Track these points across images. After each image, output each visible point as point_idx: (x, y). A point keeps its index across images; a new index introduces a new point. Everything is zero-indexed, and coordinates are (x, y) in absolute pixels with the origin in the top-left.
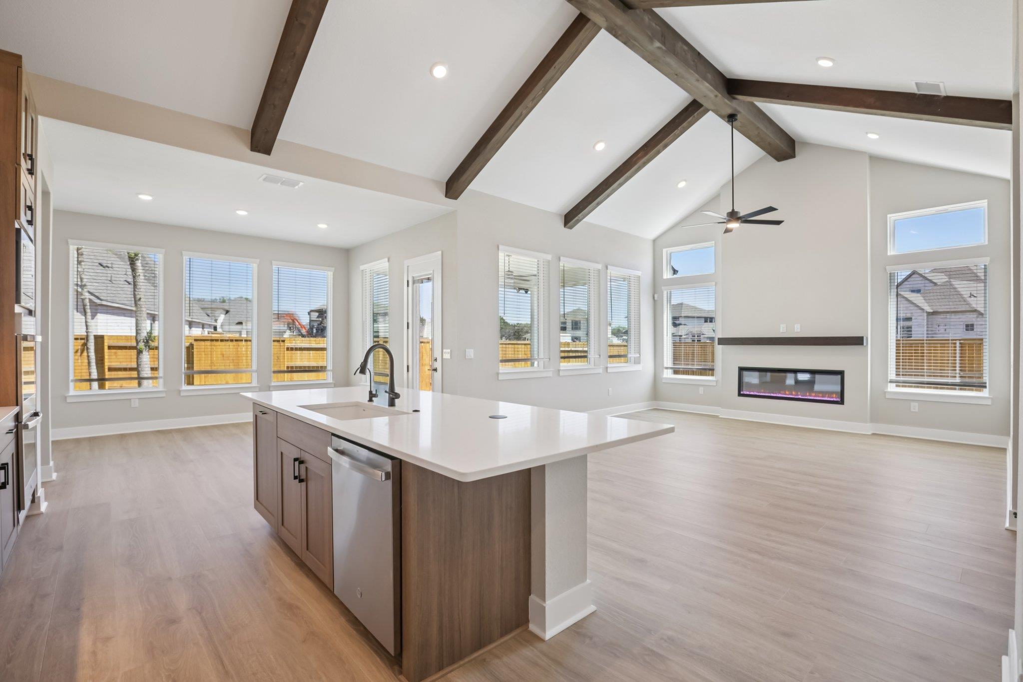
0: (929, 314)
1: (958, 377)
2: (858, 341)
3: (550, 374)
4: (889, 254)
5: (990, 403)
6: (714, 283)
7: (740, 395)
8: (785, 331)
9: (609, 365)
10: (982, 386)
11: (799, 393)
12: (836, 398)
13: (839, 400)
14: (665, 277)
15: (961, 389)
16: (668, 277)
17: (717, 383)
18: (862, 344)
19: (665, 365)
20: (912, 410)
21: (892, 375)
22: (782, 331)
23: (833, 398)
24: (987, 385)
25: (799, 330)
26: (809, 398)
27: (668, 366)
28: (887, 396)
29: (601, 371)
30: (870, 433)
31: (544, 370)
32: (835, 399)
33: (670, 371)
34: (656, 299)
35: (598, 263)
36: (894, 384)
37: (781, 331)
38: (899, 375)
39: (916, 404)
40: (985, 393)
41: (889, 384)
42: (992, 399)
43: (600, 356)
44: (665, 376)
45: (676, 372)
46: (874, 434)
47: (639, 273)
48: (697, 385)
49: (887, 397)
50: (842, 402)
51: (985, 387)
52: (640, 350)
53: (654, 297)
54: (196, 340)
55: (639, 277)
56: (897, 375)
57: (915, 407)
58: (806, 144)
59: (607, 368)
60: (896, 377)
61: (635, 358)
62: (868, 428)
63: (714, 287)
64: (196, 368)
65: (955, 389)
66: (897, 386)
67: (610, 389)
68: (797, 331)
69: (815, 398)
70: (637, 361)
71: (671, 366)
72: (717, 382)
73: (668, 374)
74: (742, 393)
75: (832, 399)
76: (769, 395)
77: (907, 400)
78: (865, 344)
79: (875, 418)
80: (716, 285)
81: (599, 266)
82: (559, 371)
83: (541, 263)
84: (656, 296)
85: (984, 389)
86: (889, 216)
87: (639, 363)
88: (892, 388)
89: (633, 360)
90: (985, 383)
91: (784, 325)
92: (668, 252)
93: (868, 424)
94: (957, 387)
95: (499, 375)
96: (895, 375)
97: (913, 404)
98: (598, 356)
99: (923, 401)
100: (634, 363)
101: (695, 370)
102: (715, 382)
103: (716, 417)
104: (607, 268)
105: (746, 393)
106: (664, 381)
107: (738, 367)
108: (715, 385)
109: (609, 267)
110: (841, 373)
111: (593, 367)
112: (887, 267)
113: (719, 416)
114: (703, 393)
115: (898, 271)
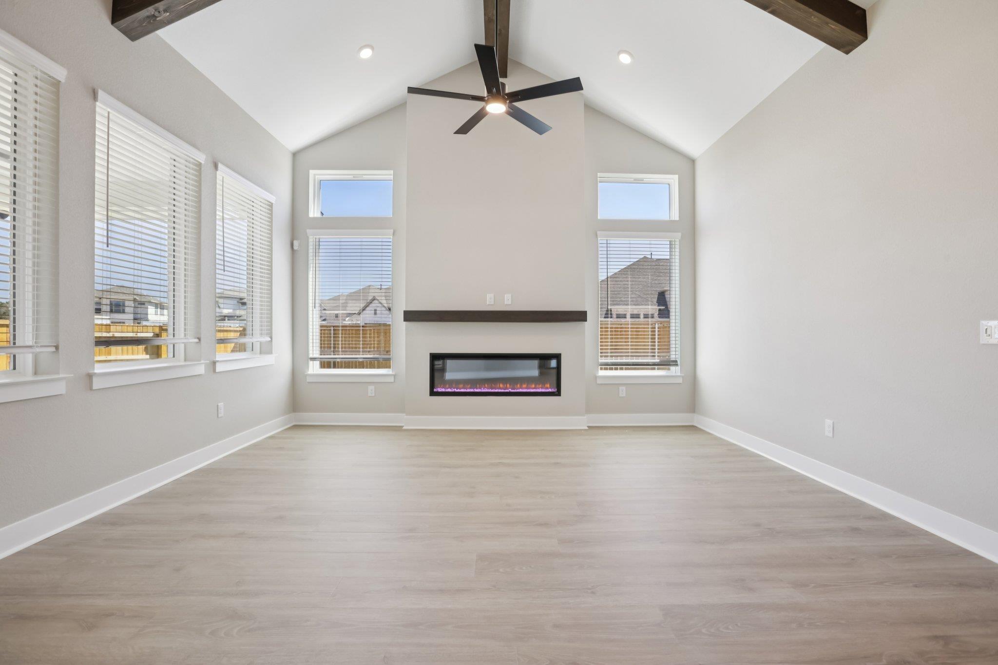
2: (581, 316)
4: (599, 217)
5: (681, 383)
6: (392, 231)
7: (433, 393)
8: (493, 303)
9: (218, 358)
10: (674, 363)
11: (508, 386)
12: (550, 388)
13: (554, 390)
14: (311, 215)
16: (318, 216)
17: (395, 378)
18: (585, 320)
19: (311, 356)
20: (621, 395)
23: (547, 388)
24: (679, 363)
25: (510, 303)
26: (521, 390)
27: (315, 356)
28: (599, 382)
29: (201, 369)
30: (586, 427)
31: (38, 377)
32: (550, 390)
33: (317, 364)
34: (295, 248)
35: (199, 148)
36: (603, 368)
37: (488, 303)
39: (624, 388)
40: (677, 371)
41: (599, 366)
42: (683, 377)
43: (199, 339)
44: (310, 371)
45: (325, 364)
46: (590, 427)
47: (272, 198)
48: (363, 383)
49: (598, 384)
50: (558, 393)
51: (677, 365)
52: (271, 330)
53: (292, 245)
55: (272, 205)
57: (623, 391)
61: (261, 343)
62: (584, 422)
63: (392, 237)
65: (654, 369)
66: (605, 369)
67: (221, 405)
68: (508, 304)
69: (529, 391)
70: (266, 349)
71: (318, 357)
72: (395, 376)
73: (314, 368)
74: (435, 390)
75: (547, 391)
76: (472, 390)
77: (614, 384)
79: (590, 408)
80: (394, 235)
81: (201, 158)
84: (296, 243)
86: (598, 175)
87: (270, 352)
88: (602, 372)
89: (257, 347)
91: (492, 295)
92: (317, 179)
93: (584, 417)
94: (656, 367)
97: (621, 388)
98: (197, 340)
99: (630, 384)
100: (261, 353)
101: (361, 360)
102: (393, 377)
103: (398, 429)
104: (216, 167)
105: (440, 390)
106: (309, 380)
107: (430, 354)
108: (393, 381)
109: (220, 166)
110: (558, 357)
111: (183, 363)
112: (598, 232)
113: (403, 426)
114: (373, 395)
115: (608, 239)
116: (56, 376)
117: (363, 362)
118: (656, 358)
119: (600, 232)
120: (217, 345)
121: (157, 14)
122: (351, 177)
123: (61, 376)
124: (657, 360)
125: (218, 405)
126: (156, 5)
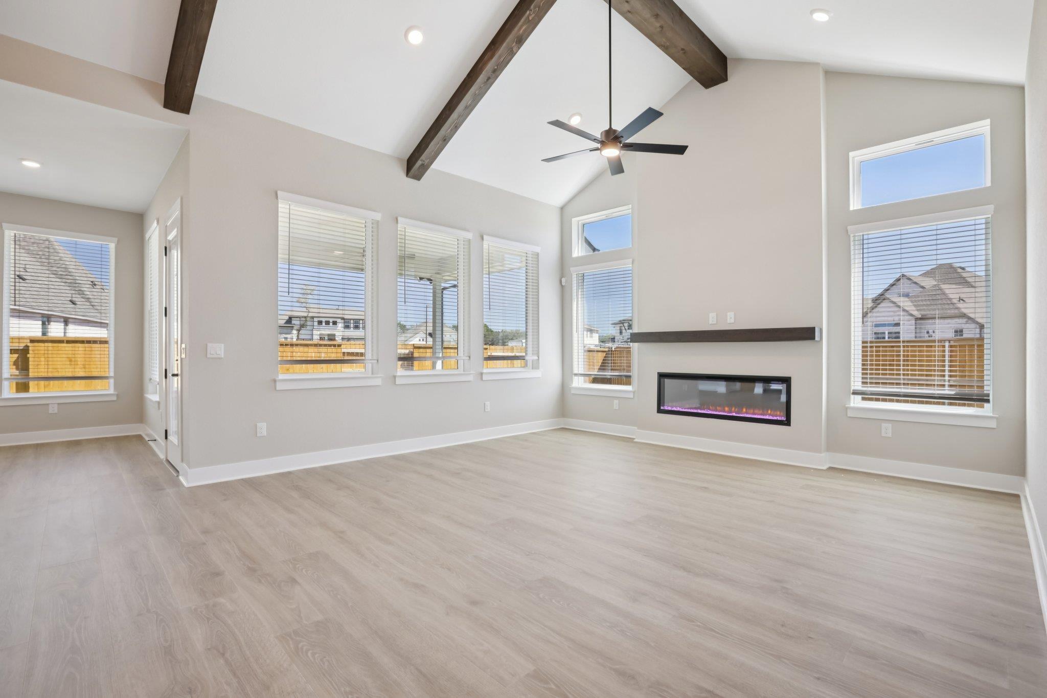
0: (917, 319)
1: (947, 386)
2: (807, 334)
3: (378, 382)
4: (851, 208)
5: (994, 426)
6: (630, 260)
7: (660, 411)
8: (715, 322)
9: (485, 371)
10: (983, 399)
12: (779, 416)
13: (784, 419)
14: (576, 255)
15: (951, 404)
16: (580, 255)
18: (813, 338)
19: (576, 371)
20: (883, 434)
21: (857, 385)
22: (712, 323)
23: (776, 416)
24: (991, 398)
25: (732, 321)
26: (746, 415)
27: (579, 372)
28: (850, 414)
29: (469, 378)
30: (825, 468)
31: (373, 376)
32: (779, 418)
33: (581, 379)
34: (563, 284)
35: (468, 231)
36: (860, 397)
37: (710, 322)
38: (866, 383)
39: (889, 426)
40: (987, 409)
41: (852, 396)
42: (998, 419)
43: (470, 357)
44: (576, 385)
46: (831, 469)
47: (537, 249)
48: (610, 397)
49: (848, 416)
50: (787, 422)
51: (988, 401)
52: (539, 351)
53: (561, 282)
54: (32, 341)
55: (538, 254)
56: (863, 383)
57: (887, 430)
58: (740, 60)
59: (482, 374)
60: (863, 387)
61: (532, 361)
62: (822, 460)
63: (631, 265)
64: (31, 375)
65: (943, 404)
66: (863, 399)
67: (488, 403)
68: (730, 322)
69: (754, 417)
70: (536, 366)
71: (583, 372)
72: (634, 393)
73: (579, 383)
74: (662, 408)
75: (775, 418)
77: (876, 420)
78: (817, 338)
79: (833, 446)
80: (633, 263)
81: (469, 236)
82: (395, 377)
83: (369, 225)
84: (563, 280)
85: (986, 405)
86: (851, 154)
87: (537, 368)
88: (856, 402)
89: (530, 364)
90: (988, 395)
91: (714, 314)
92: (580, 222)
93: (823, 455)
94: (946, 401)
95: (277, 383)
96: (860, 384)
97: (884, 425)
98: (466, 358)
99: (896, 420)
100: (533, 368)
101: (609, 377)
102: (632, 394)
103: (630, 440)
104: (482, 238)
105: (666, 408)
106: (573, 392)
107: (658, 373)
108: (632, 397)
109: (485, 237)
110: (786, 381)
111: (463, 372)
112: (849, 228)
113: (634, 439)
114: (617, 408)
115: (864, 233)
116: (377, 376)
117: (610, 379)
118: (947, 388)
119: (850, 227)
120: (485, 362)
121: (423, 163)
122: (604, 217)
123: (379, 376)
124: (947, 391)
125: (485, 404)
126: (421, 158)
